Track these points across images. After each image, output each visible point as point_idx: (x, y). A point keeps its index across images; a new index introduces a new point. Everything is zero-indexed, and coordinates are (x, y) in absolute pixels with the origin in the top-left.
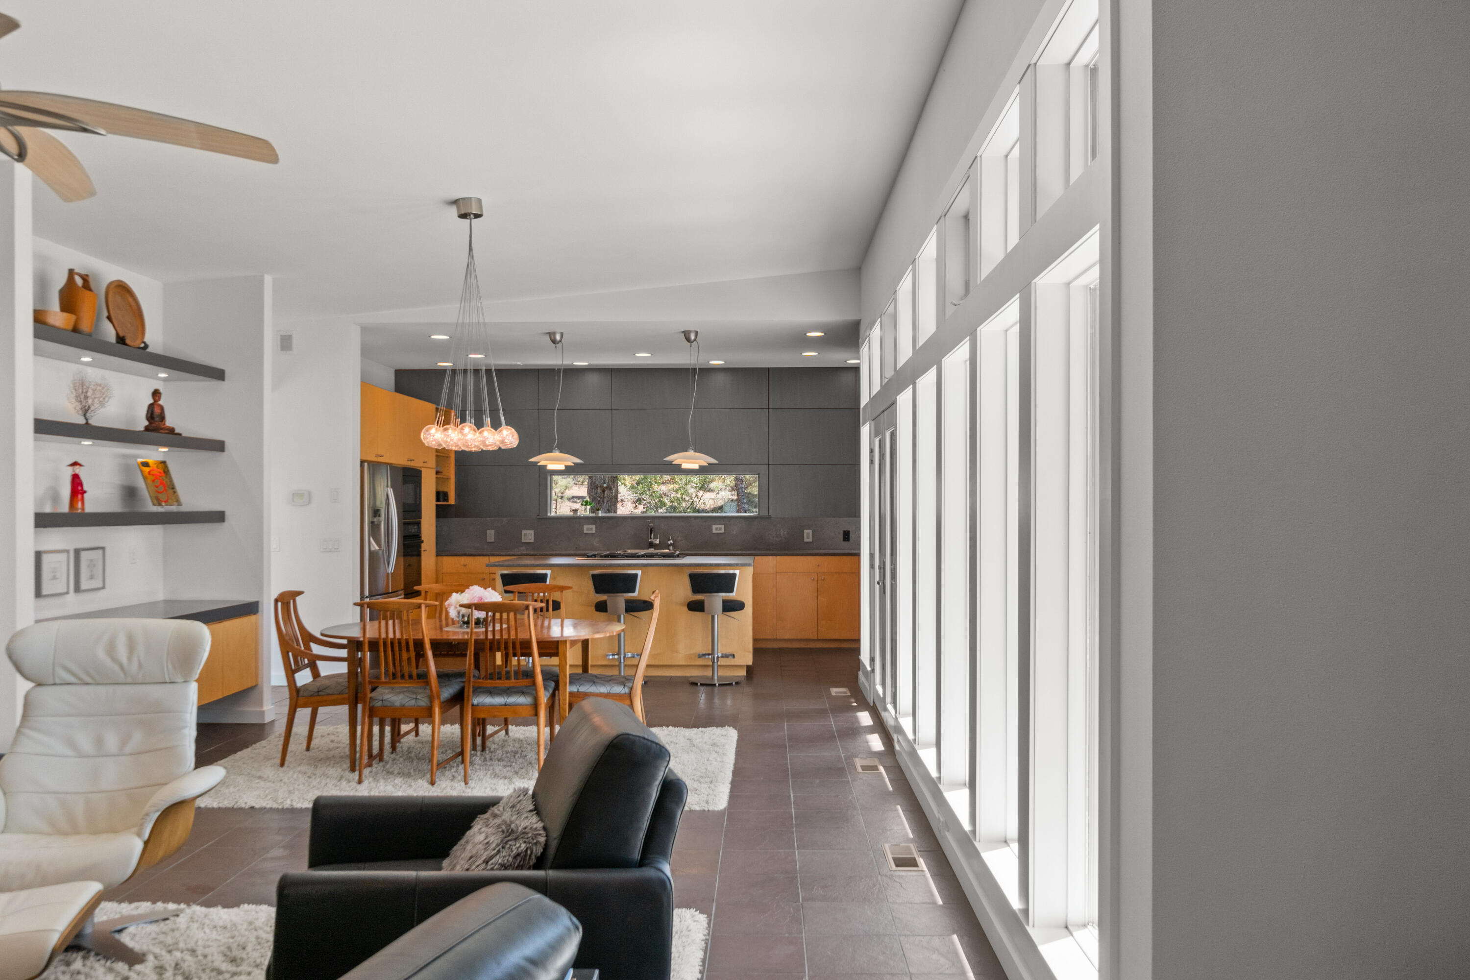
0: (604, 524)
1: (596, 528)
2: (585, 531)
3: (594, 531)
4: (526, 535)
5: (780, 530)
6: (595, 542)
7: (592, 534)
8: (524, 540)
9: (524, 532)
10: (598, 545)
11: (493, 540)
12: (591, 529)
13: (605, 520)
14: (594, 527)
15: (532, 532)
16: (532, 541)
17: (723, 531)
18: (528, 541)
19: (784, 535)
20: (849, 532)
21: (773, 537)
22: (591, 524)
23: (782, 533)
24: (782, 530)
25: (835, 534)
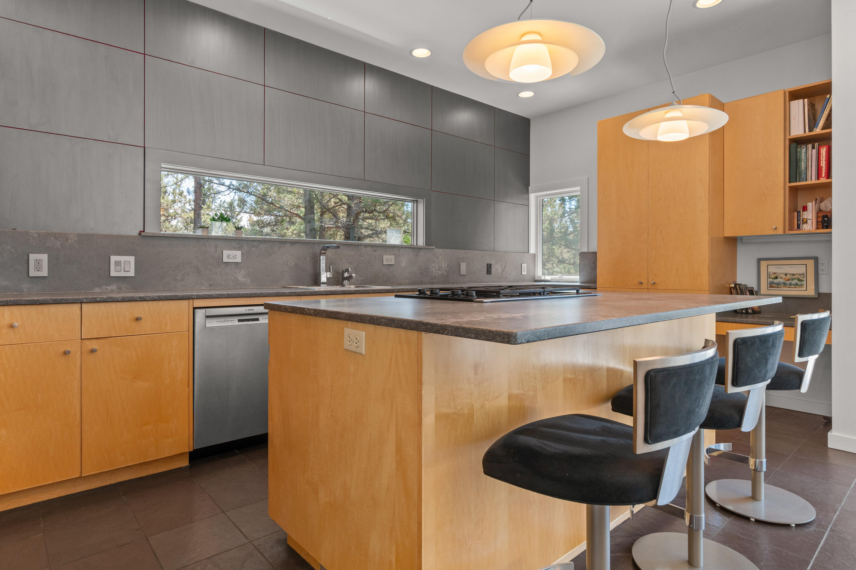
0: (254, 249)
1: (243, 254)
2: (225, 260)
3: (239, 260)
4: (117, 263)
5: (441, 262)
6: (241, 276)
7: (236, 263)
8: (113, 274)
9: (114, 259)
10: (244, 279)
11: (44, 273)
12: (235, 257)
13: (254, 243)
14: (239, 253)
15: (131, 259)
16: (132, 274)
17: (393, 262)
18: (122, 274)
19: (445, 268)
20: (491, 265)
21: (436, 270)
22: (235, 249)
23: (443, 266)
24: (443, 262)
25: (482, 267)
